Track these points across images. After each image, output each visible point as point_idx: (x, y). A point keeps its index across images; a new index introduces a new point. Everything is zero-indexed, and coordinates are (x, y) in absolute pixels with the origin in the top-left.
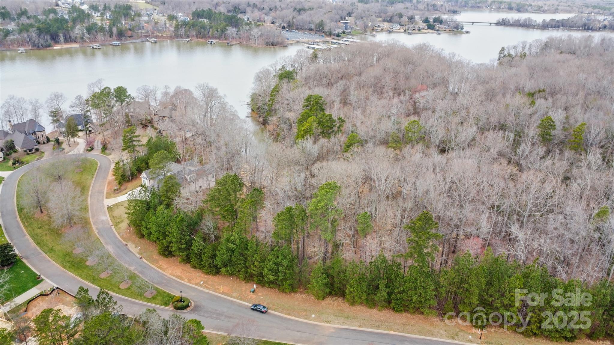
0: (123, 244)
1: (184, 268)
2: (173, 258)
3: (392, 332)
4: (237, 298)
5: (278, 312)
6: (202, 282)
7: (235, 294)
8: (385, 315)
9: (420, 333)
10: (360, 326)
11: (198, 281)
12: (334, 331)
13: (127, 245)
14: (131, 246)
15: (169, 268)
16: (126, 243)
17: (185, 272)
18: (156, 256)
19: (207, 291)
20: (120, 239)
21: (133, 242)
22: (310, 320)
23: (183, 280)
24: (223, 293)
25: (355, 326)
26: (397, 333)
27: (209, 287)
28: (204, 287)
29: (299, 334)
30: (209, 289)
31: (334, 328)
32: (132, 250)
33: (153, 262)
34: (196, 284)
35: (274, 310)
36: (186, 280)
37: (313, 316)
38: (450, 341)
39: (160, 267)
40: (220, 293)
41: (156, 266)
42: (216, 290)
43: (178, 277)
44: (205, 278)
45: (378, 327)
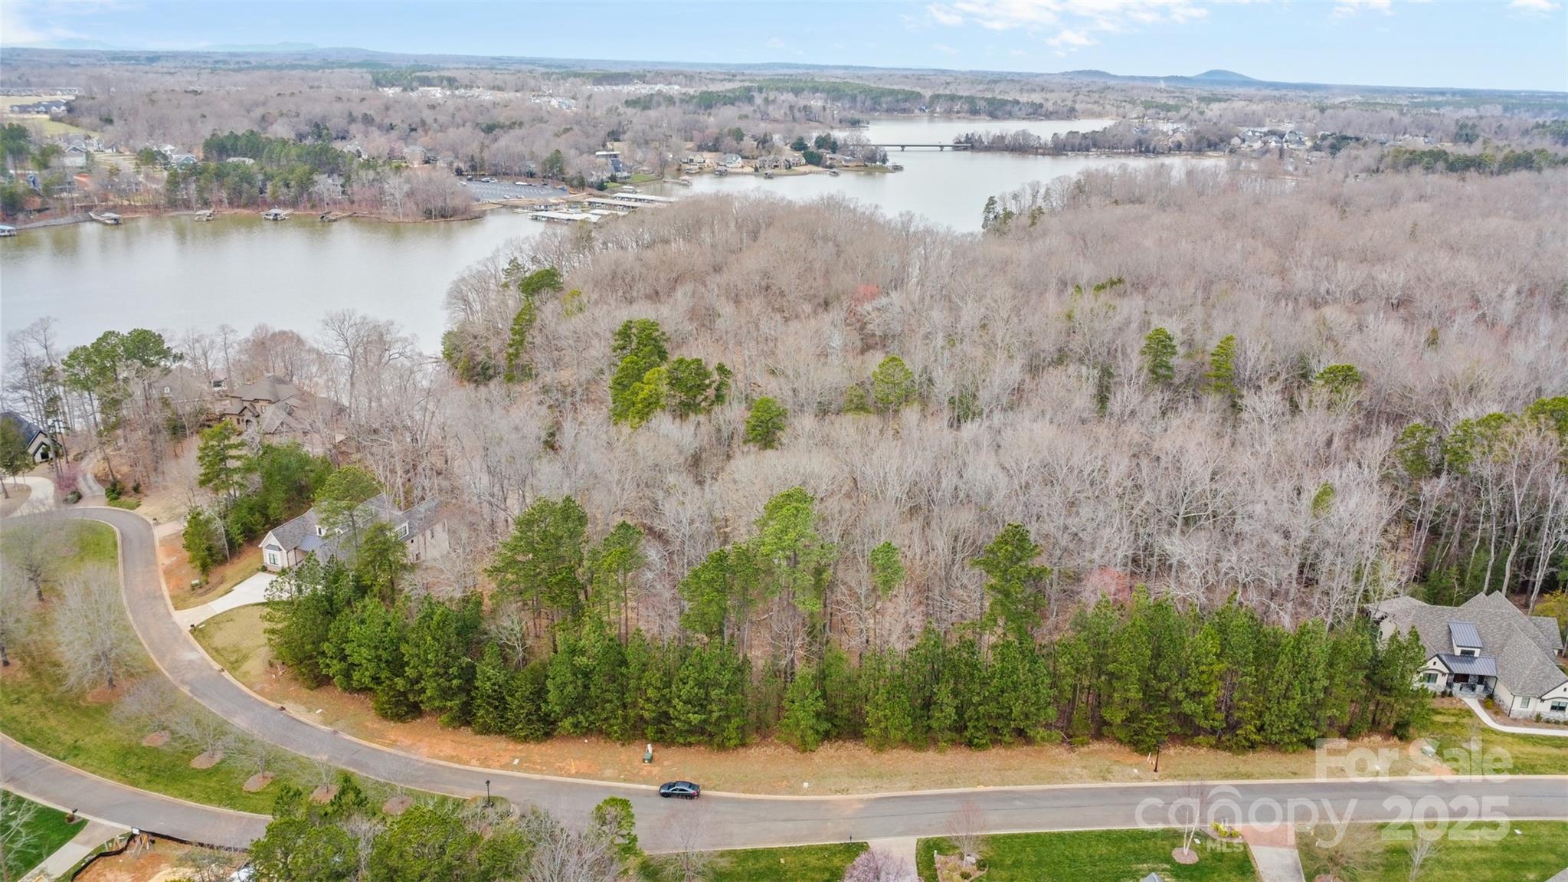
0: (273, 708)
1: (456, 739)
2: (419, 720)
3: (981, 788)
4: (617, 779)
5: (724, 790)
6: (516, 761)
7: (608, 772)
8: (955, 758)
9: (1037, 780)
10: (913, 788)
11: (504, 760)
12: (861, 806)
13: (283, 709)
14: (294, 710)
15: (419, 744)
16: (280, 705)
17: (464, 747)
18: (372, 722)
19: (537, 777)
20: (259, 698)
21: (297, 700)
22: (804, 795)
23: (467, 763)
24: (578, 775)
25: (902, 789)
26: (991, 788)
27: (538, 767)
28: (527, 770)
29: (790, 825)
30: (541, 772)
31: (861, 801)
32: (302, 719)
33: (371, 736)
34: (502, 767)
35: (714, 788)
36: (474, 762)
37: (806, 785)
38: (1101, 785)
39: (393, 744)
40: (570, 776)
41: (383, 744)
42: (559, 771)
43: (451, 759)
44: (520, 751)
45: (950, 784)
